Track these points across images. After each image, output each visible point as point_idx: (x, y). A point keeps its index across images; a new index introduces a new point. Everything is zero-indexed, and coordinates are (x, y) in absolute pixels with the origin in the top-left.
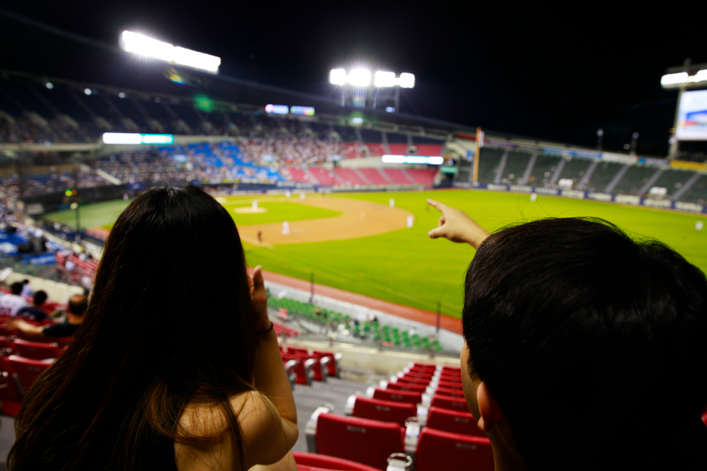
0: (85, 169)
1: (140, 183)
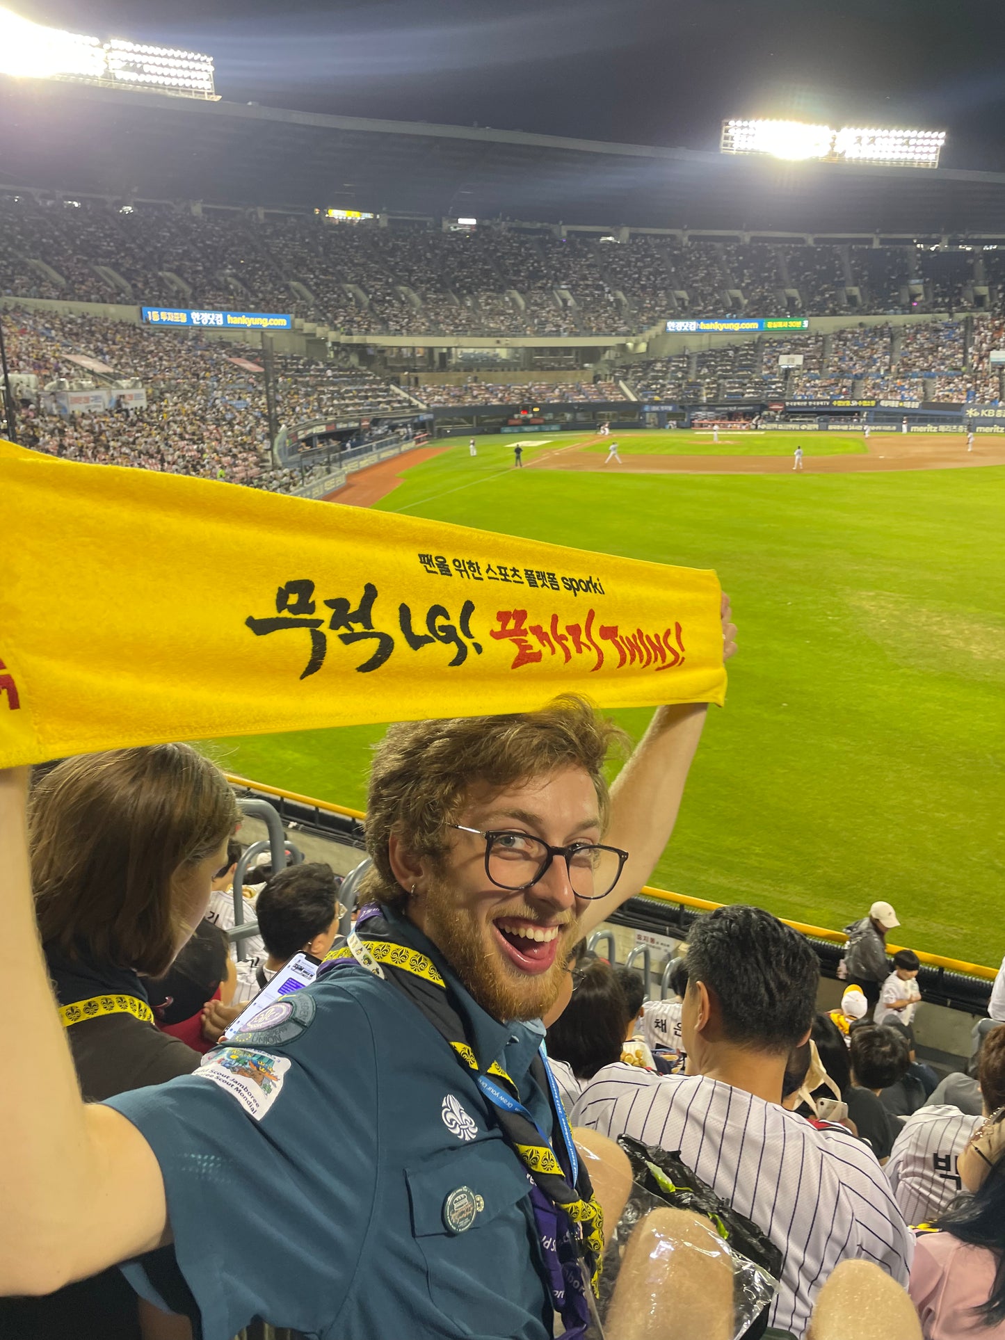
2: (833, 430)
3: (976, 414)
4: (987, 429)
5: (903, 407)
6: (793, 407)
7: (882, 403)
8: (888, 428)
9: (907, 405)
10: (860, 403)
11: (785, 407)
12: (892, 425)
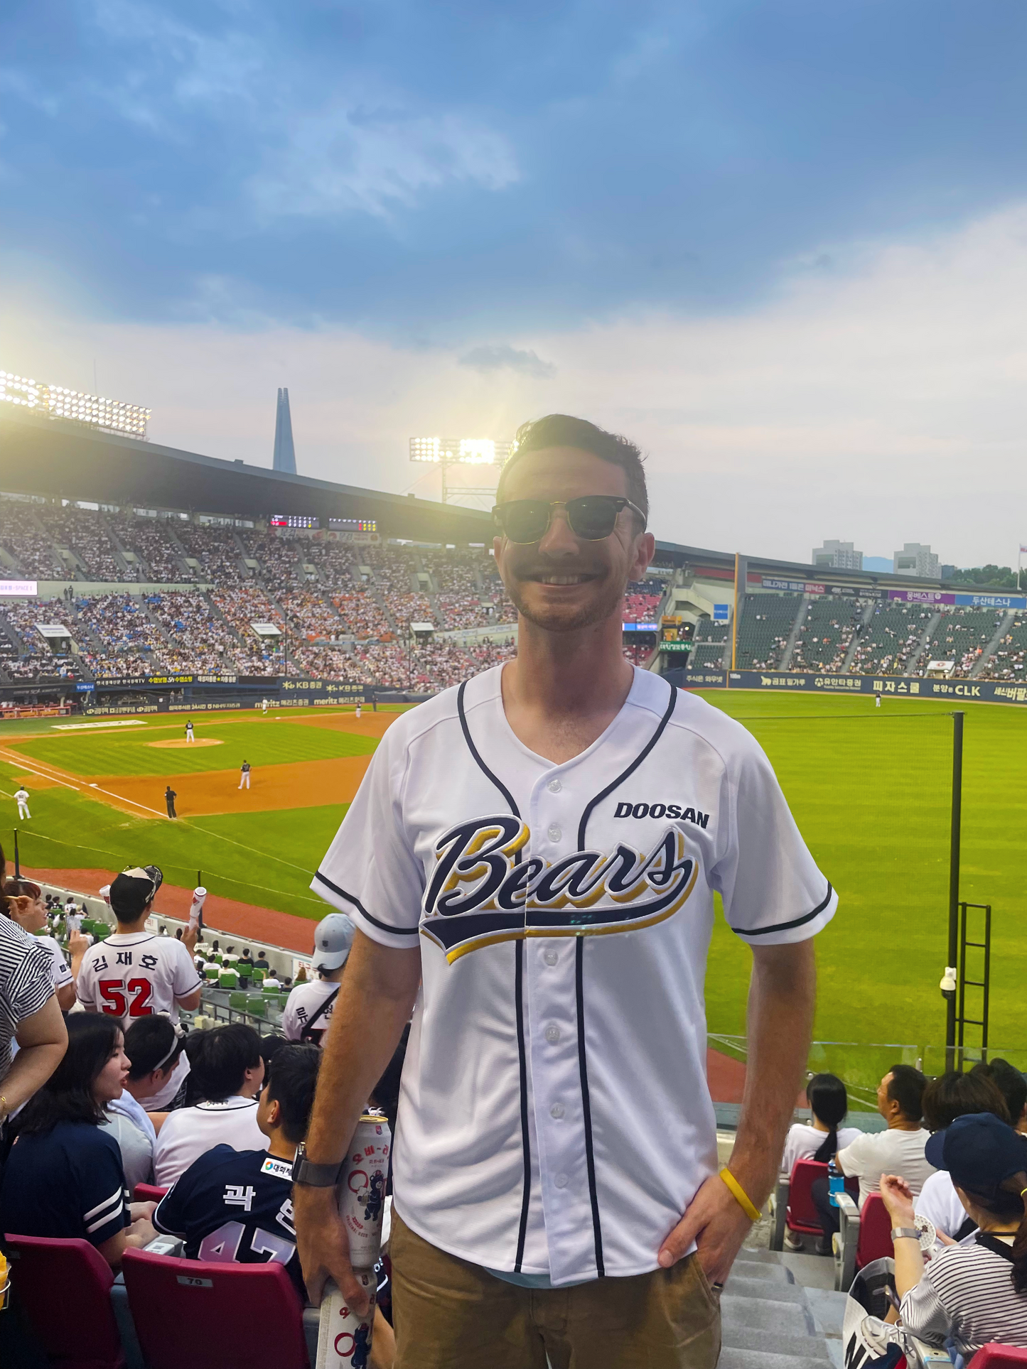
2: (175, 711)
3: (292, 686)
4: (323, 702)
5: (221, 682)
6: (105, 686)
7: (200, 679)
8: (233, 705)
9: (225, 680)
10: (177, 679)
11: (96, 686)
12: (235, 703)
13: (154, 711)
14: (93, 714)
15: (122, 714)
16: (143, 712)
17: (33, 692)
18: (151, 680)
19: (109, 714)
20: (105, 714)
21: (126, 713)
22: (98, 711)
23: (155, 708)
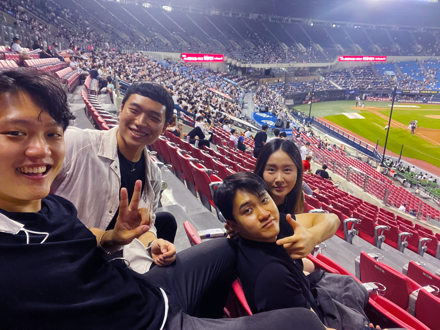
0: (322, 79)
1: (355, 89)
2: (429, 103)
10: (431, 92)
13: (421, 103)
14: (400, 102)
15: (410, 102)
16: (417, 103)
17: (381, 93)
18: (421, 92)
19: (405, 102)
20: (404, 102)
21: (411, 102)
22: (402, 101)
23: (422, 102)
